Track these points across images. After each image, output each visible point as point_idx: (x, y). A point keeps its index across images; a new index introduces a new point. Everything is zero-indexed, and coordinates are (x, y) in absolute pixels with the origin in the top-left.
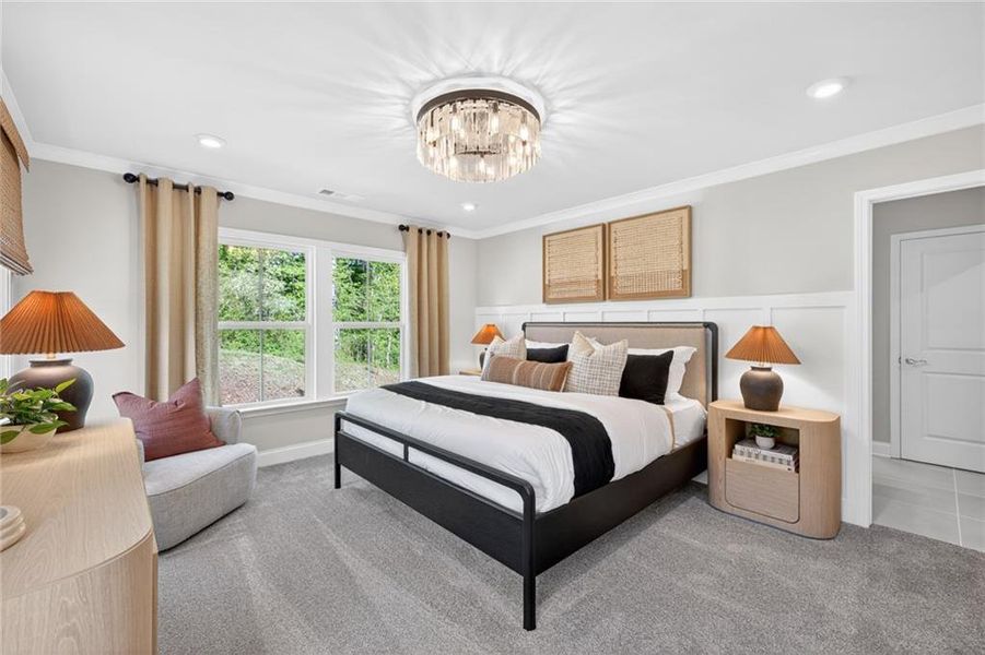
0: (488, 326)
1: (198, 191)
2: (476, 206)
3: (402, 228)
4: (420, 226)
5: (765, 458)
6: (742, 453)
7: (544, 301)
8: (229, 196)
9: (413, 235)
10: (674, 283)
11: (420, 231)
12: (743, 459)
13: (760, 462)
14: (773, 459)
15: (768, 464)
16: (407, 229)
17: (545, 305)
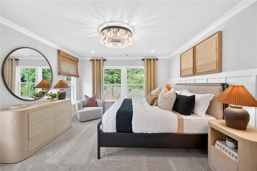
0: (167, 85)
1: (100, 60)
2: (155, 50)
3: (143, 60)
4: (148, 59)
5: (226, 151)
6: (218, 145)
7: (181, 76)
8: (105, 60)
9: (146, 61)
10: (214, 67)
11: (148, 60)
12: (219, 148)
13: (224, 152)
14: (230, 153)
15: (227, 154)
16: (144, 60)
17: (181, 78)
